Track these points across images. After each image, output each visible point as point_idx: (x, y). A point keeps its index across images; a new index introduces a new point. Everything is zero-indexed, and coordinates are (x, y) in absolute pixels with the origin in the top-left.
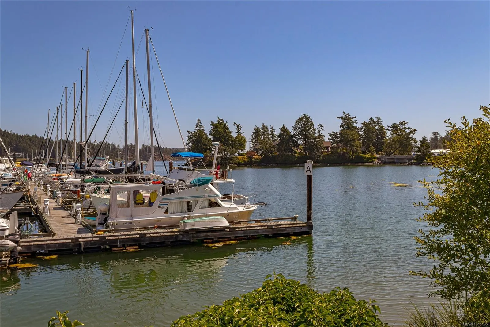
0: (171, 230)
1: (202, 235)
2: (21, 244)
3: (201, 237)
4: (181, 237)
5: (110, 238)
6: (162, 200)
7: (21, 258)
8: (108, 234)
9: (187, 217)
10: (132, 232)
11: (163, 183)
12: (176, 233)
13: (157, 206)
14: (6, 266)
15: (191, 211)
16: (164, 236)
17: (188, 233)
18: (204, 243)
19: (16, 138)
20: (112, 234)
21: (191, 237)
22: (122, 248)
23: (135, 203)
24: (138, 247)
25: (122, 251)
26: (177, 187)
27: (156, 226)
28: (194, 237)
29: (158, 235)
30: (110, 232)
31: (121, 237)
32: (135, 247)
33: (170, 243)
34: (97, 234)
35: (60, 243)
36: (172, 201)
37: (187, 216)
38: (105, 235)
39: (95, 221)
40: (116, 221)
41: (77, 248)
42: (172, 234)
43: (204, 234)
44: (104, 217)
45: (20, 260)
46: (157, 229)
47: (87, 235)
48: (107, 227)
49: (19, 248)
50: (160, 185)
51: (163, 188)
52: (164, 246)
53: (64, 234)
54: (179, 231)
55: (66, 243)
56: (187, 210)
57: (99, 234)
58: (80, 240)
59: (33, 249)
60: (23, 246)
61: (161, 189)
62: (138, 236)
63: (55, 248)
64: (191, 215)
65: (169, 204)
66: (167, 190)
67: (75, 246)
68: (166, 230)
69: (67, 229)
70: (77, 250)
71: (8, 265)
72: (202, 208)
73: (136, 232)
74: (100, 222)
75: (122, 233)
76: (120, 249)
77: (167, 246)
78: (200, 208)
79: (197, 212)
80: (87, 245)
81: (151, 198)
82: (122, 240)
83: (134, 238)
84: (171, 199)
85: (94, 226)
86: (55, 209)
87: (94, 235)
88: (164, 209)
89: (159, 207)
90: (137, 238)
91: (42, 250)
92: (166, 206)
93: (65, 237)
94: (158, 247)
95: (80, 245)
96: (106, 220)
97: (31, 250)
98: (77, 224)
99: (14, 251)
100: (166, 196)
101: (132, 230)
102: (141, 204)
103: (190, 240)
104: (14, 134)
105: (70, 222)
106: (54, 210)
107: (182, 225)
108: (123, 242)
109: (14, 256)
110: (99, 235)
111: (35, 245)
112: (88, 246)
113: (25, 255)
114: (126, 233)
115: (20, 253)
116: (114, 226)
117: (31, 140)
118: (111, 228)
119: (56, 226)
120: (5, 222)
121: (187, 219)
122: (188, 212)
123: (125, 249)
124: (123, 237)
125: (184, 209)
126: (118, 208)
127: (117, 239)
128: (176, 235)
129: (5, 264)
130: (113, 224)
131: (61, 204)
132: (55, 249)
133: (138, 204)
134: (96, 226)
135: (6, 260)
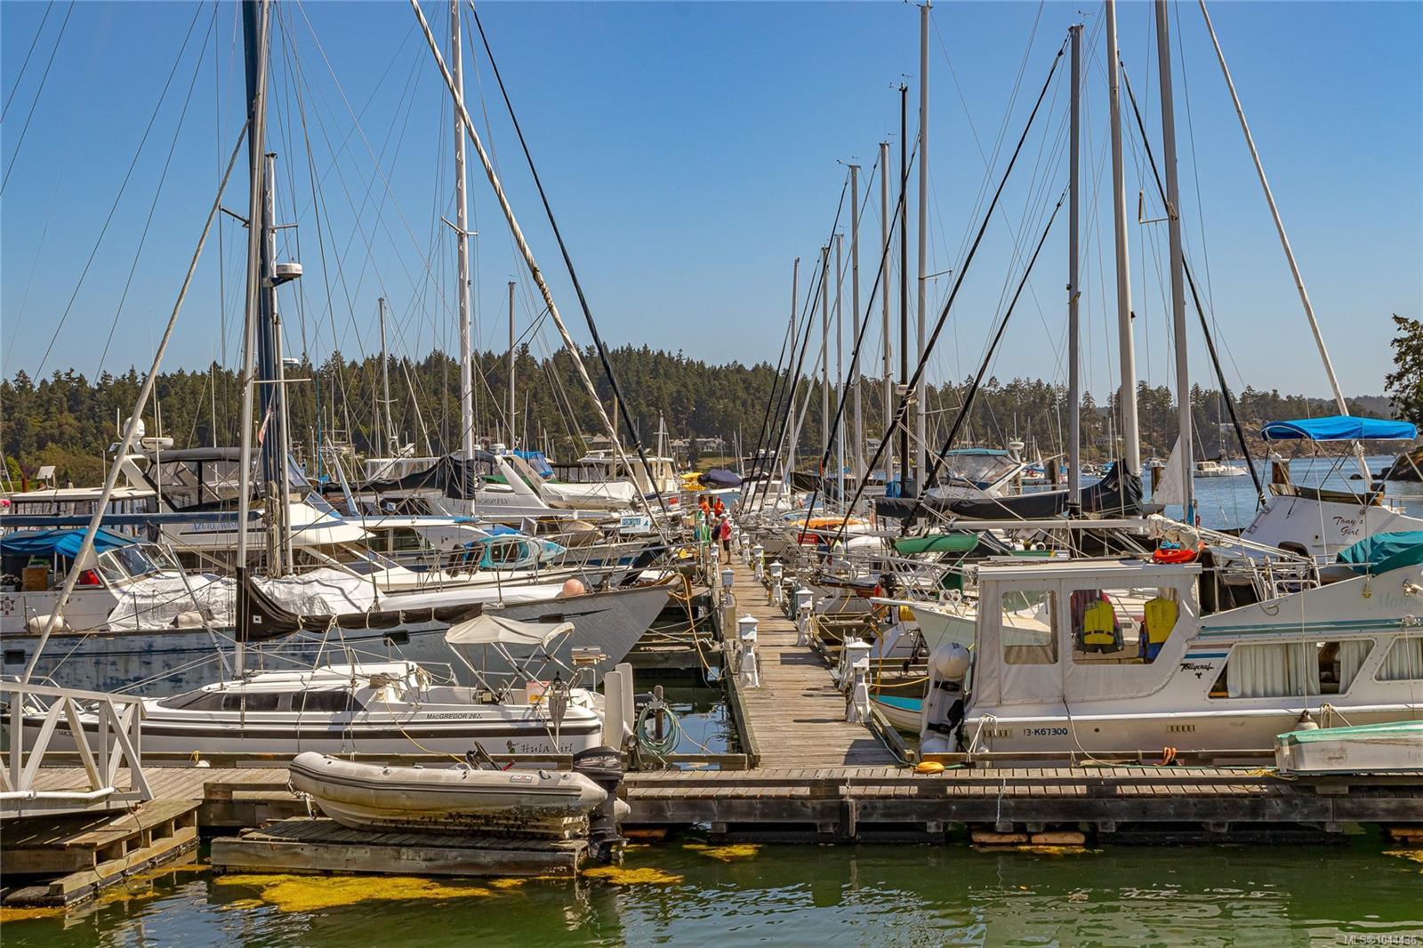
0: (1240, 773)
1: (1381, 803)
2: (632, 792)
3: (1374, 815)
4: (1277, 806)
5: (964, 790)
6: (1200, 635)
7: (625, 844)
8: (963, 774)
9: (1316, 718)
10: (1064, 773)
11: (1206, 558)
12: (1256, 789)
13: (1177, 662)
14: (571, 869)
15: (1336, 692)
16: (1197, 795)
17: (1311, 789)
18: (1389, 842)
19: (699, 381)
20: (977, 774)
21: (1327, 810)
22: (1014, 838)
23: (1081, 646)
24: (1081, 839)
25: (1011, 849)
26: (1268, 578)
27: (1171, 751)
28: (1340, 812)
29: (1174, 789)
30: (970, 766)
31: (1008, 790)
32: (1069, 838)
33: (1225, 830)
34: (919, 772)
35: (770, 797)
36: (1246, 640)
37: (1317, 710)
38: (950, 775)
39: (918, 714)
40: (998, 720)
41: (835, 824)
42: (1238, 789)
43: (1393, 802)
44: (951, 699)
45: (621, 853)
46: (1172, 763)
47: (878, 772)
48: (962, 741)
49: (620, 805)
50: (1187, 566)
51: (1205, 580)
52: (1198, 844)
53: (795, 760)
54: (1267, 780)
55: (792, 797)
56: (1315, 685)
57: (926, 772)
58: (843, 790)
59: (672, 816)
60: (638, 798)
61: (1196, 586)
62: (1081, 790)
63: (748, 814)
64: (1337, 709)
65: (1230, 651)
66: (1223, 589)
67: (824, 812)
68: (1211, 773)
69: (811, 742)
70: (831, 830)
71: (580, 867)
72: (1391, 677)
73: (1078, 774)
74: (934, 722)
75: (1020, 773)
76: (1006, 839)
77: (1214, 843)
78: (1379, 678)
79: (1365, 693)
80: (870, 815)
81: (1150, 627)
82: (1012, 802)
83: (1065, 796)
84: (1241, 631)
85: (911, 735)
86: (787, 659)
87: (907, 774)
88: (1210, 678)
89: (1186, 666)
90: (1077, 796)
91: (704, 819)
92: (1218, 664)
93: (795, 775)
94: (1174, 844)
95: (843, 809)
96: (958, 712)
97: (666, 817)
98: (853, 723)
99: (602, 817)
100: (1219, 617)
101: (1063, 760)
102: (1105, 649)
103: (1322, 824)
104: (690, 363)
105: (829, 715)
106: (783, 662)
107: (1287, 751)
108: (1018, 810)
109: (603, 836)
110: (924, 776)
111: (681, 797)
112: (872, 820)
113: (644, 833)
114: (1035, 774)
115: (626, 826)
116: (988, 740)
117: (750, 384)
118: (975, 748)
119: (771, 729)
120: (590, 704)
121: (1314, 726)
122: (1323, 692)
123: (1029, 843)
124: (1021, 790)
125: (1302, 678)
126: (1007, 666)
127: (995, 797)
128: (1256, 795)
129: (567, 863)
130: (987, 733)
131: (814, 640)
132: (751, 820)
133: (1095, 648)
134: (921, 735)
135: (573, 850)
